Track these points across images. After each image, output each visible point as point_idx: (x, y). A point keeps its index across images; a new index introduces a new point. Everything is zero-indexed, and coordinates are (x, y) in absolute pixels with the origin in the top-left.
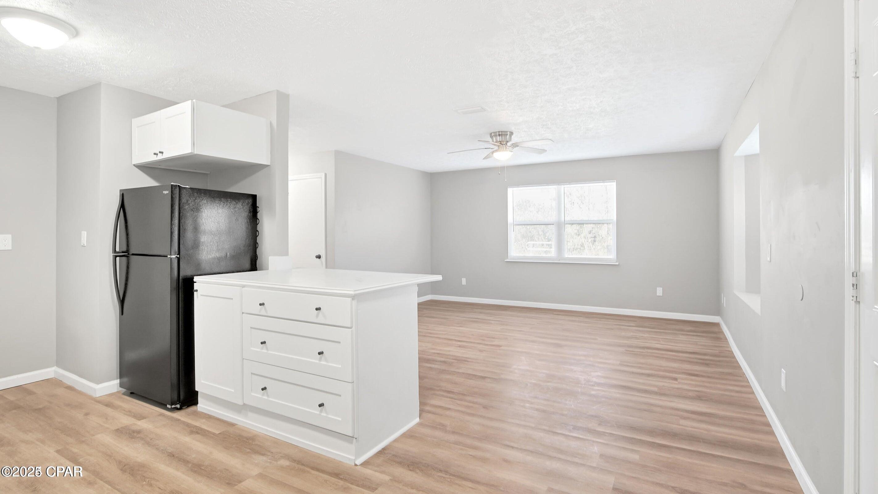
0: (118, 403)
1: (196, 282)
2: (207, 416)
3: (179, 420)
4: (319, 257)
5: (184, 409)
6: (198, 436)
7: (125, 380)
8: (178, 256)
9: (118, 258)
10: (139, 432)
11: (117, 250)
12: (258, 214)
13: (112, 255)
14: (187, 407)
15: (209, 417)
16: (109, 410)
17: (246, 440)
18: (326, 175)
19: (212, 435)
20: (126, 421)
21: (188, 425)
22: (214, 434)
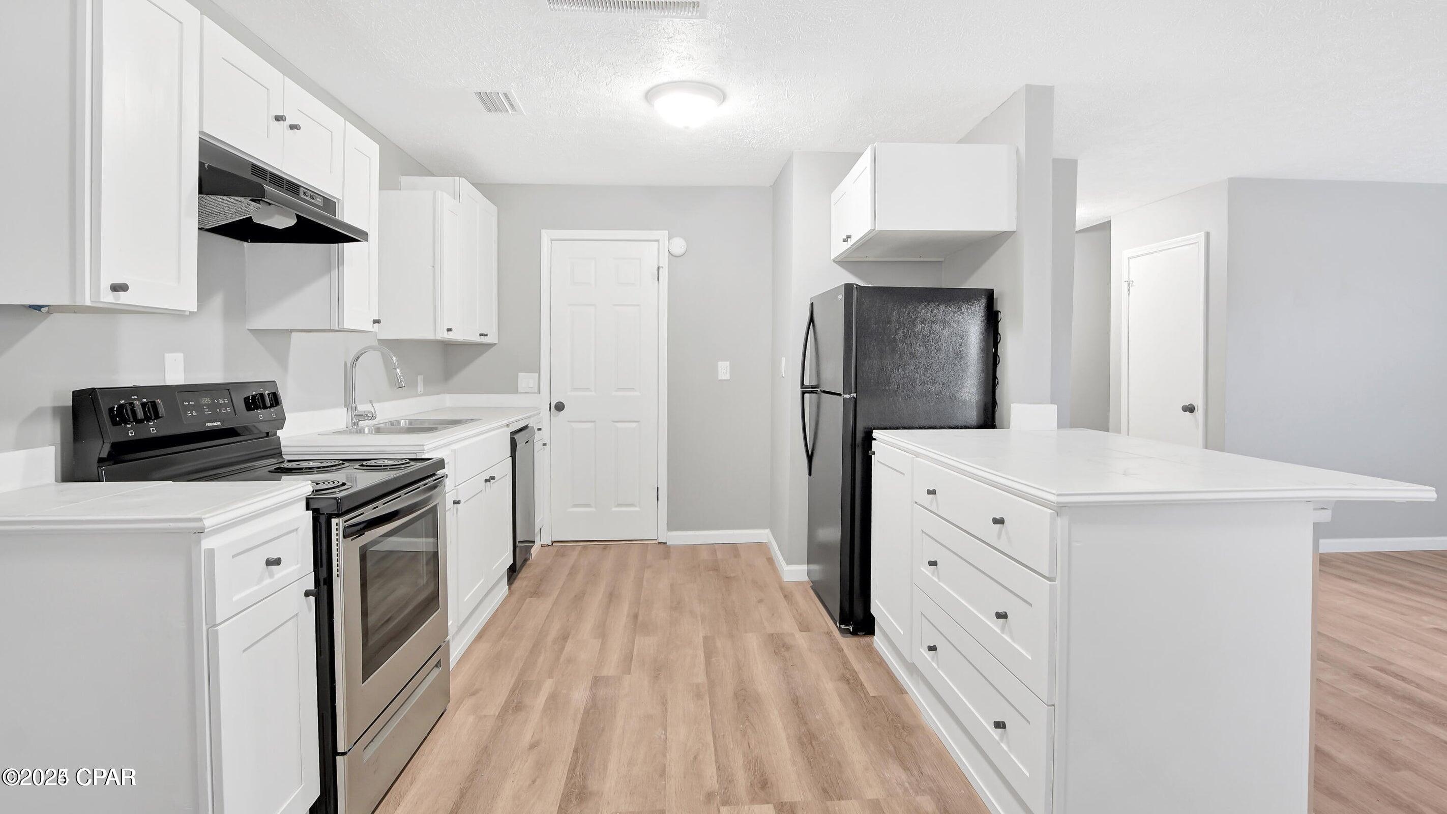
0: (799, 598)
1: (875, 439)
2: (878, 660)
3: (841, 650)
4: (1190, 409)
5: (859, 635)
6: (847, 687)
7: (815, 567)
8: (855, 396)
9: (807, 396)
10: (787, 647)
11: (807, 383)
12: (1000, 324)
13: (799, 390)
14: (864, 635)
15: (879, 663)
16: (783, 605)
17: (901, 728)
18: (1208, 235)
19: (862, 695)
20: (788, 625)
21: (846, 663)
22: (866, 694)
